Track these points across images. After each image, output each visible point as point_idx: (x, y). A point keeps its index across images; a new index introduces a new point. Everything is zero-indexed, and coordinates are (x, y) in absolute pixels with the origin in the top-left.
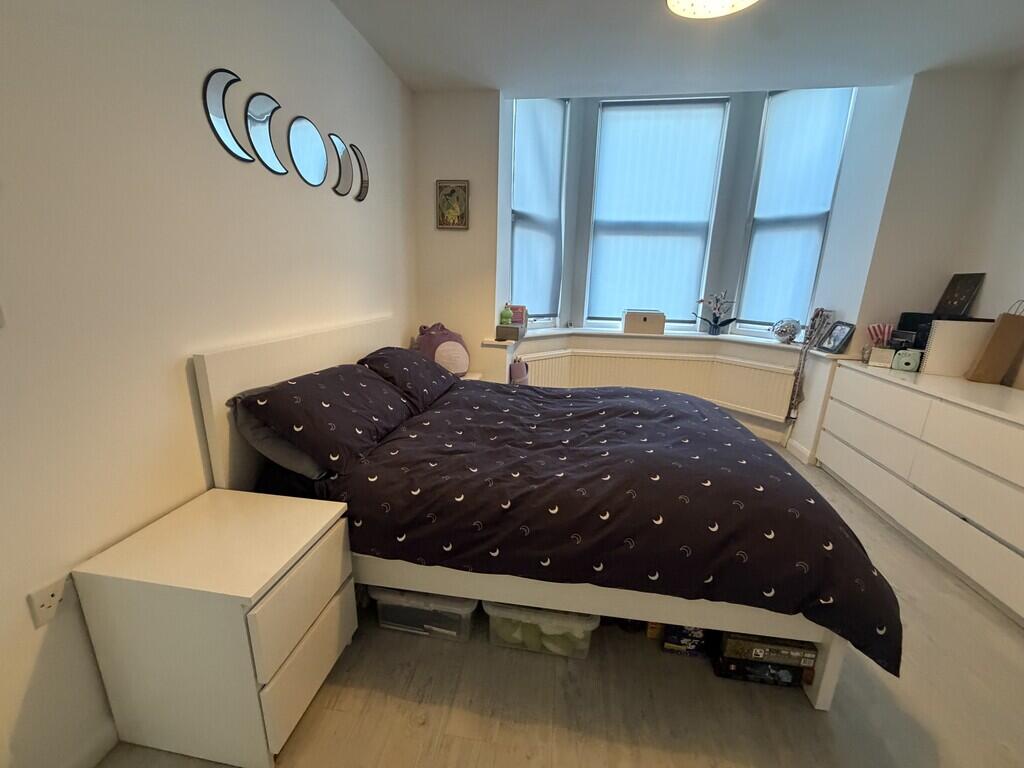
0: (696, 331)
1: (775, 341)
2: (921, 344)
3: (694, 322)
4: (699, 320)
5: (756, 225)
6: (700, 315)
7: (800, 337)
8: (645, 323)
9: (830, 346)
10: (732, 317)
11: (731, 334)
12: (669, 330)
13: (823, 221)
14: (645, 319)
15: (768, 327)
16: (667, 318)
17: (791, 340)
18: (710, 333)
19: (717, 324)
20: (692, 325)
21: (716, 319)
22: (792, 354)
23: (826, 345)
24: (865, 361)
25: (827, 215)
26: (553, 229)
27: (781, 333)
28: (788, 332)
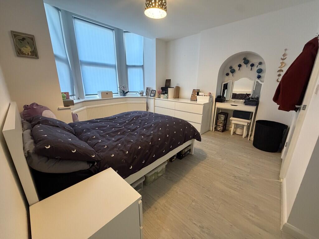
0: (119, 96)
1: (139, 96)
2: (167, 93)
3: (118, 93)
4: (119, 92)
5: (127, 67)
6: (119, 91)
7: (144, 94)
8: (107, 95)
9: (152, 95)
10: (127, 91)
11: (128, 95)
12: (114, 96)
13: (142, 67)
14: (107, 94)
15: (136, 93)
16: (113, 93)
17: (143, 95)
18: (123, 96)
19: (124, 93)
20: (117, 94)
21: (124, 92)
22: (145, 98)
23: (151, 95)
24: (160, 98)
25: (143, 65)
26: (66, 61)
27: (141, 94)
28: (142, 93)
